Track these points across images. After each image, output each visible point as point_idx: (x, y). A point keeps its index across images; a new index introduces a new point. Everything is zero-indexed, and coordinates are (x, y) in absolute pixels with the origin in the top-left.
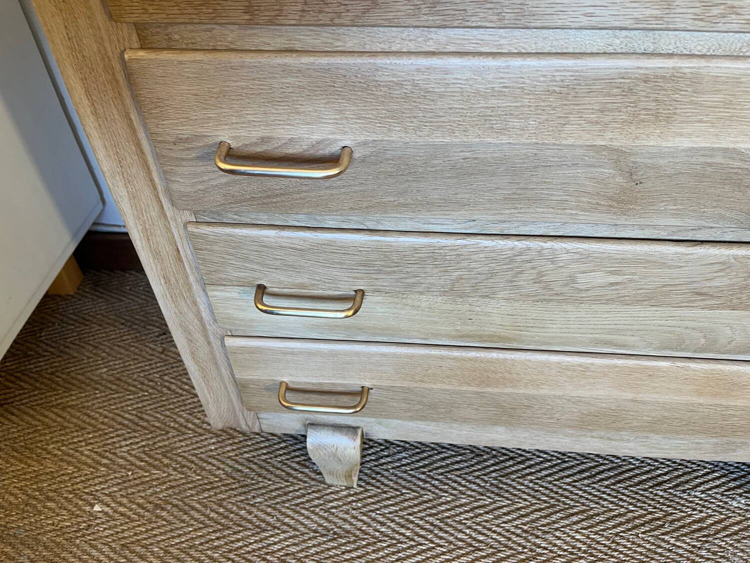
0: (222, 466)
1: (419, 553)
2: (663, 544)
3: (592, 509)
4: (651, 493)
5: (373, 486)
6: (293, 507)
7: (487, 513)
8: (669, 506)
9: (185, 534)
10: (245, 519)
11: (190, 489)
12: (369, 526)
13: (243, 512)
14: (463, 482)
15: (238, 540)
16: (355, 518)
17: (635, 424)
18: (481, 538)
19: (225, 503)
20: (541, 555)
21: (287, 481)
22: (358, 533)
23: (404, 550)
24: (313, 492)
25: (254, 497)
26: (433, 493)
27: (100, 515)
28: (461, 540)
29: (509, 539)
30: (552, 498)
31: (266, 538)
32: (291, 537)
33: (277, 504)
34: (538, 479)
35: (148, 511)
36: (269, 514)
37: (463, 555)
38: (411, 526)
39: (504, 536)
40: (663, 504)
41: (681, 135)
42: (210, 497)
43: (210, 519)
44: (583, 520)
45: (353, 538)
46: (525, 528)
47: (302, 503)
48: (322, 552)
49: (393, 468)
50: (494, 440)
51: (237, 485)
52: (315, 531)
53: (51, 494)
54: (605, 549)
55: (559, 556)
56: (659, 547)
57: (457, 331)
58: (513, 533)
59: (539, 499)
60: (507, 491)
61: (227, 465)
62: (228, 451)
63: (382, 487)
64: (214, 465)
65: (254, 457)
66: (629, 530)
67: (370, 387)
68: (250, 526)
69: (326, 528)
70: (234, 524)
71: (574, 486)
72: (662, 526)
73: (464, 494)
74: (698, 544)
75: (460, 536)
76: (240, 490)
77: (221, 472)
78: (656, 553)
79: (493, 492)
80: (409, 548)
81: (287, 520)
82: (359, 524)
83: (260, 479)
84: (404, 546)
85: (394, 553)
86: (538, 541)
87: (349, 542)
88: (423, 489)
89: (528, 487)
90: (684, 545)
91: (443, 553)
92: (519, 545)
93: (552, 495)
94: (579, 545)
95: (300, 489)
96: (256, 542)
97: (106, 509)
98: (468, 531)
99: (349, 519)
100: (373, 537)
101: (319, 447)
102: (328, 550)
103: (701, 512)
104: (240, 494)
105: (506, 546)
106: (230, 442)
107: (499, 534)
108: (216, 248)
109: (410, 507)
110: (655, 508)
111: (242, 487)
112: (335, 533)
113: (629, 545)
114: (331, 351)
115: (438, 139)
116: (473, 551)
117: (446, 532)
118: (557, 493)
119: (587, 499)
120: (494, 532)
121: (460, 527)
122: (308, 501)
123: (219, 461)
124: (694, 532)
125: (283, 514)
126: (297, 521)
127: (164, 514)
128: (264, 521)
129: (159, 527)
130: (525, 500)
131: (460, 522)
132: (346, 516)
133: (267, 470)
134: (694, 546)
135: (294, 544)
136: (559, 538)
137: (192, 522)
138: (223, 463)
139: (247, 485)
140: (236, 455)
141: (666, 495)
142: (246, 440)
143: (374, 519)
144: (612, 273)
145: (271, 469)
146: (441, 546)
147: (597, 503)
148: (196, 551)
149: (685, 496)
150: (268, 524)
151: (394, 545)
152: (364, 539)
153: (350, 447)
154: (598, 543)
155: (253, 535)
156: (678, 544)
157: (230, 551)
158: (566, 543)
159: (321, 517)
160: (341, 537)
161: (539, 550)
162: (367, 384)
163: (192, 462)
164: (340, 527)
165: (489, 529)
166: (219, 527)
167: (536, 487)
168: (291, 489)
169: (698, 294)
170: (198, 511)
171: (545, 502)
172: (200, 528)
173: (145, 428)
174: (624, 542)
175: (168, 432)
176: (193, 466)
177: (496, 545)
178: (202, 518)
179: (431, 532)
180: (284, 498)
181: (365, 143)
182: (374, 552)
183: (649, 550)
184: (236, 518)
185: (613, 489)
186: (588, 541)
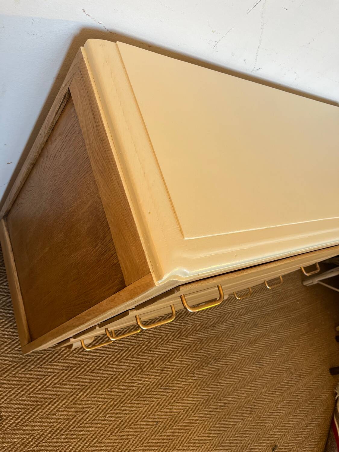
0: (7, 358)
1: (104, 360)
6: (49, 364)
10: (30, 378)
12: (83, 358)
13: (28, 376)
15: (31, 388)
16: (76, 357)
18: (122, 345)
19: (17, 375)
22: (79, 363)
23: (98, 361)
24: (56, 353)
25: (30, 367)
28: (116, 349)
31: (43, 382)
32: (53, 377)
33: (42, 365)
36: (40, 371)
37: (118, 354)
38: (98, 351)
42: (8, 375)
45: (78, 366)
47: (53, 360)
48: (68, 376)
51: (19, 365)
52: (62, 370)
56: (172, 327)
58: (132, 339)
61: (9, 357)
62: (6, 350)
68: (34, 380)
69: (66, 366)
70: (26, 382)
74: (181, 322)
75: (116, 347)
76: (22, 366)
77: (7, 361)
80: (100, 360)
81: (49, 370)
82: (79, 359)
83: (29, 357)
84: (98, 360)
85: (95, 364)
86: (139, 339)
87: (77, 368)
91: (112, 357)
95: (49, 355)
96: (39, 385)
98: (117, 345)
99: (74, 359)
100: (85, 362)
102: (71, 374)
104: (22, 368)
105: (130, 345)
106: (5, 344)
107: (127, 341)
112: (71, 367)
116: (121, 352)
122: (55, 358)
123: (3, 356)
124: (179, 318)
125: (46, 368)
126: (53, 369)
128: (39, 375)
132: (73, 358)
134: (180, 323)
135: (56, 379)
136: (145, 335)
137: (6, 390)
138: (6, 357)
139: (24, 363)
140: (11, 351)
142: (13, 341)
143: (84, 355)
146: (110, 354)
148: (14, 401)
150: (41, 375)
151: (94, 361)
152: (82, 364)
154: (156, 332)
155: (37, 383)
157: (30, 394)
159: (63, 363)
160: (74, 367)
161: (140, 342)
164: (72, 364)
165: (124, 341)
166: (20, 386)
168: (45, 356)
172: (11, 391)
177: (127, 346)
178: (9, 386)
179: (105, 350)
180: (44, 361)
182: (88, 367)
183: (169, 329)
184: (25, 379)
186: (153, 333)
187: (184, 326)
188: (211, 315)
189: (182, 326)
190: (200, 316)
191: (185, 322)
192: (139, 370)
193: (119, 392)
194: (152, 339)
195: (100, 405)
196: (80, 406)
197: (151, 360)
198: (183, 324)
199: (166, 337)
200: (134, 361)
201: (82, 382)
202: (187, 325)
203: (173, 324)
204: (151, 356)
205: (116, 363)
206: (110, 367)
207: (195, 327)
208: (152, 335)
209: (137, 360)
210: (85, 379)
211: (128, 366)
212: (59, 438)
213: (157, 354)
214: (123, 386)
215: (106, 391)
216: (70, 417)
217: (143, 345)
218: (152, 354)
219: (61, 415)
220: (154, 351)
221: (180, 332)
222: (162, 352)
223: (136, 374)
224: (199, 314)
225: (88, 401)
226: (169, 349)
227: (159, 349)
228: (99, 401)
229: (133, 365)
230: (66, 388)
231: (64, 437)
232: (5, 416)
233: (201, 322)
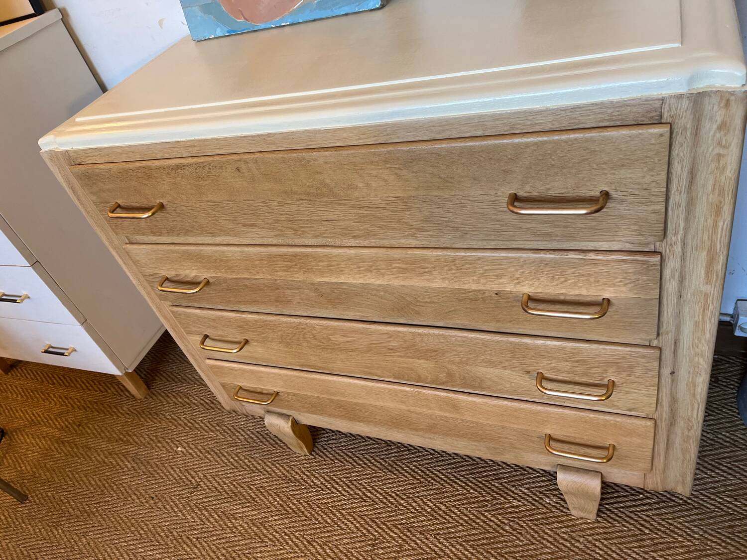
0: (244, 434)
1: (330, 498)
2: (482, 517)
3: (445, 488)
4: (491, 484)
5: (320, 456)
6: (272, 462)
7: (379, 481)
8: (498, 494)
9: (216, 468)
10: (246, 465)
11: (225, 445)
12: (309, 478)
13: (247, 461)
14: (373, 461)
15: (240, 475)
16: (303, 473)
17: (422, 427)
18: (369, 495)
19: (239, 455)
20: (400, 510)
21: (274, 447)
22: (302, 481)
23: (323, 494)
25: (255, 454)
26: (353, 465)
27: (180, 453)
28: (357, 494)
29: (386, 498)
30: (423, 478)
31: (253, 477)
32: (266, 478)
33: (265, 459)
34: (420, 465)
35: (202, 454)
36: (259, 464)
37: (355, 503)
38: (332, 482)
39: (383, 496)
40: (495, 492)
42: (233, 450)
43: (230, 462)
44: (436, 494)
45: (298, 484)
46: (398, 493)
47: (278, 460)
48: (279, 488)
49: (335, 447)
51: (248, 446)
52: (280, 477)
53: (160, 439)
54: (441, 513)
55: (411, 512)
58: (389, 495)
59: (415, 478)
60: (397, 470)
62: (250, 426)
63: (325, 457)
64: (240, 433)
65: (262, 431)
66: (463, 504)
67: (278, 391)
68: (248, 469)
69: (285, 476)
70: (241, 467)
71: (440, 472)
72: (487, 506)
73: (370, 468)
74: (506, 521)
75: (358, 492)
76: (249, 449)
77: (242, 437)
78: (474, 521)
79: (388, 469)
80: (326, 494)
81: (267, 468)
82: (304, 476)
83: (261, 444)
84: (324, 492)
85: (317, 495)
86: (402, 502)
87: (295, 486)
88: (347, 461)
89: (411, 469)
90: (496, 521)
91: (344, 500)
92: (390, 502)
93: (424, 476)
94: (427, 508)
96: (248, 478)
97: (184, 450)
98: (363, 490)
99: (300, 473)
100: (309, 484)
101: (271, 424)
102: (283, 488)
103: (519, 501)
105: (382, 502)
107: (381, 494)
108: (182, 317)
109: (336, 471)
110: (488, 493)
111: (250, 447)
112: (289, 480)
113: (459, 513)
115: (235, 276)
116: (361, 502)
117: (350, 488)
118: (428, 475)
119: (445, 481)
120: (379, 493)
121: (360, 487)
122: (281, 460)
123: (243, 431)
124: (507, 513)
125: (267, 465)
126: (272, 470)
127: (209, 456)
128: (255, 467)
129: (205, 463)
130: (406, 477)
131: (361, 484)
132: (299, 471)
133: (266, 440)
134: (503, 523)
135: (267, 482)
136: (416, 502)
137: (221, 462)
138: (245, 433)
139: (253, 447)
141: (500, 486)
143: (313, 475)
144: (343, 336)
145: (268, 439)
146: (344, 496)
147: (451, 485)
148: (219, 478)
149: (513, 489)
150: (257, 469)
151: (319, 491)
152: (303, 485)
154: (440, 509)
155: (248, 474)
156: (492, 519)
157: (234, 481)
158: (419, 505)
159: (285, 469)
160: (292, 482)
161: (401, 507)
162: (276, 390)
163: (230, 430)
164: (293, 477)
165: (376, 491)
166: (233, 467)
167: (416, 470)
170: (225, 457)
171: (418, 479)
172: (224, 466)
173: (213, 409)
174: (456, 511)
175: (223, 412)
176: (230, 432)
177: (377, 500)
178: (226, 461)
179: (342, 487)
180: (270, 456)
181: (211, 277)
183: (470, 519)
184: (242, 464)
185: (466, 478)
186: (434, 507)
187: (507, 532)
188: (601, 552)
189: (504, 530)
190: (566, 536)
191: (517, 527)
192: (369, 545)
193: (320, 554)
194: (424, 516)
195: (286, 549)
196: (265, 532)
197: (401, 546)
198: (507, 528)
199: (454, 527)
200: (371, 527)
201: (288, 506)
202: (519, 536)
203: (486, 517)
204: (403, 540)
205: (344, 512)
206: (332, 512)
207: (535, 549)
208: (429, 510)
209: (377, 529)
210: (294, 504)
211: (357, 528)
212: (218, 549)
213: (417, 544)
214: (331, 549)
215: (305, 538)
216: (246, 535)
217: (401, 514)
218: (408, 537)
219: (241, 525)
220: (414, 535)
221: (491, 538)
222: (430, 548)
223: (360, 547)
224: (564, 533)
225: (277, 532)
226: (447, 551)
227: (427, 539)
228: (288, 544)
229: (365, 531)
230: (268, 500)
231: (224, 551)
232: (202, 487)
233: (561, 550)
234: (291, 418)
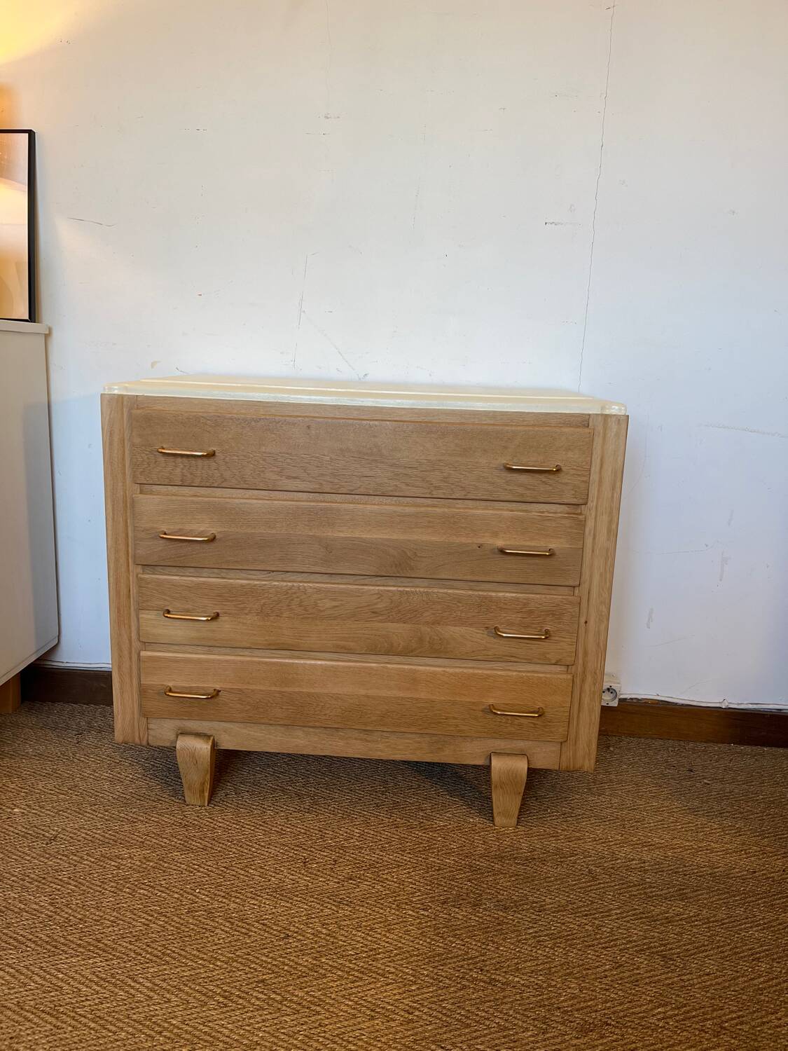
2: (413, 835)
5: (219, 806)
7: (296, 820)
9: (79, 822)
14: (285, 807)
17: (374, 718)
18: (288, 830)
19: (110, 811)
20: (327, 837)
22: (202, 825)
26: (262, 811)
27: (17, 813)
30: (345, 815)
36: (140, 816)
41: (340, 531)
43: (98, 817)
44: (362, 824)
46: (321, 826)
50: (297, 746)
52: (173, 824)
57: (266, 640)
59: (336, 815)
60: (315, 811)
63: (225, 807)
66: (393, 829)
67: (220, 689)
68: (125, 820)
72: (416, 828)
97: (23, 811)
98: (280, 827)
101: (183, 749)
108: (149, 586)
109: (243, 816)
111: (124, 804)
112: (186, 825)
114: (199, 659)
115: (249, 531)
117: (264, 827)
120: (299, 828)
121: (275, 825)
127: (64, 814)
128: (136, 819)
130: (326, 815)
137: (84, 818)
139: (128, 803)
144: (334, 600)
150: (140, 820)
153: (204, 748)
156: (424, 835)
162: (218, 687)
165: (295, 826)
169: (373, 612)
170: (89, 813)
171: (339, 816)
172: (90, 820)
176: (90, 794)
177: (298, 833)
178: (92, 816)
179: (254, 826)
181: (220, 532)
183: (402, 837)
206: (247, 845)
211: (281, 853)
215: (219, 865)
216: (141, 869)
217: (328, 840)
220: (347, 852)
225: (182, 864)
228: (199, 871)
229: (291, 854)
230: (162, 842)
232: (61, 838)
234: (212, 738)
